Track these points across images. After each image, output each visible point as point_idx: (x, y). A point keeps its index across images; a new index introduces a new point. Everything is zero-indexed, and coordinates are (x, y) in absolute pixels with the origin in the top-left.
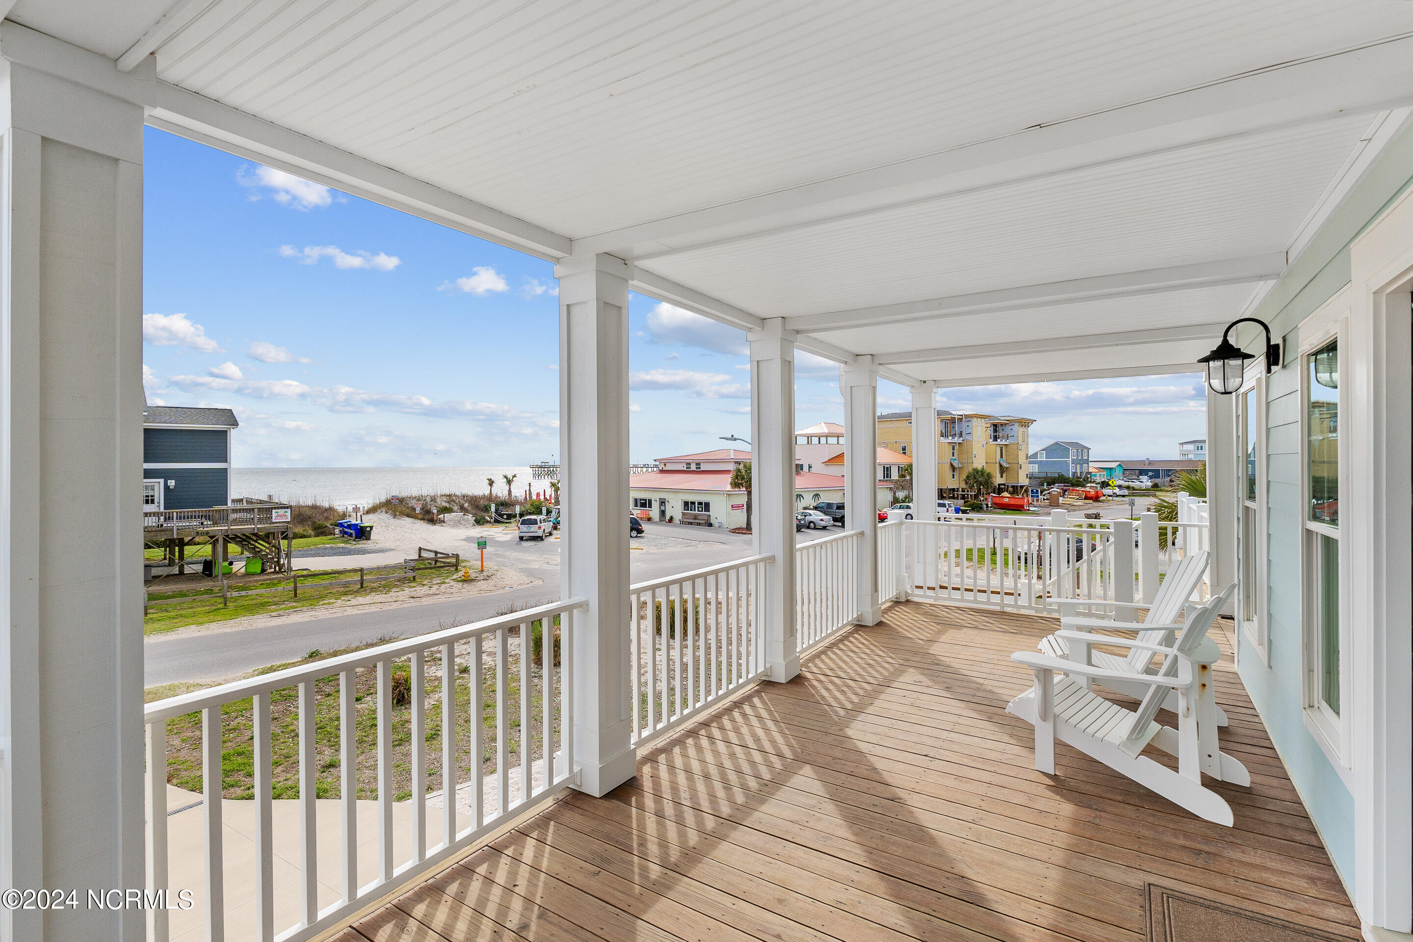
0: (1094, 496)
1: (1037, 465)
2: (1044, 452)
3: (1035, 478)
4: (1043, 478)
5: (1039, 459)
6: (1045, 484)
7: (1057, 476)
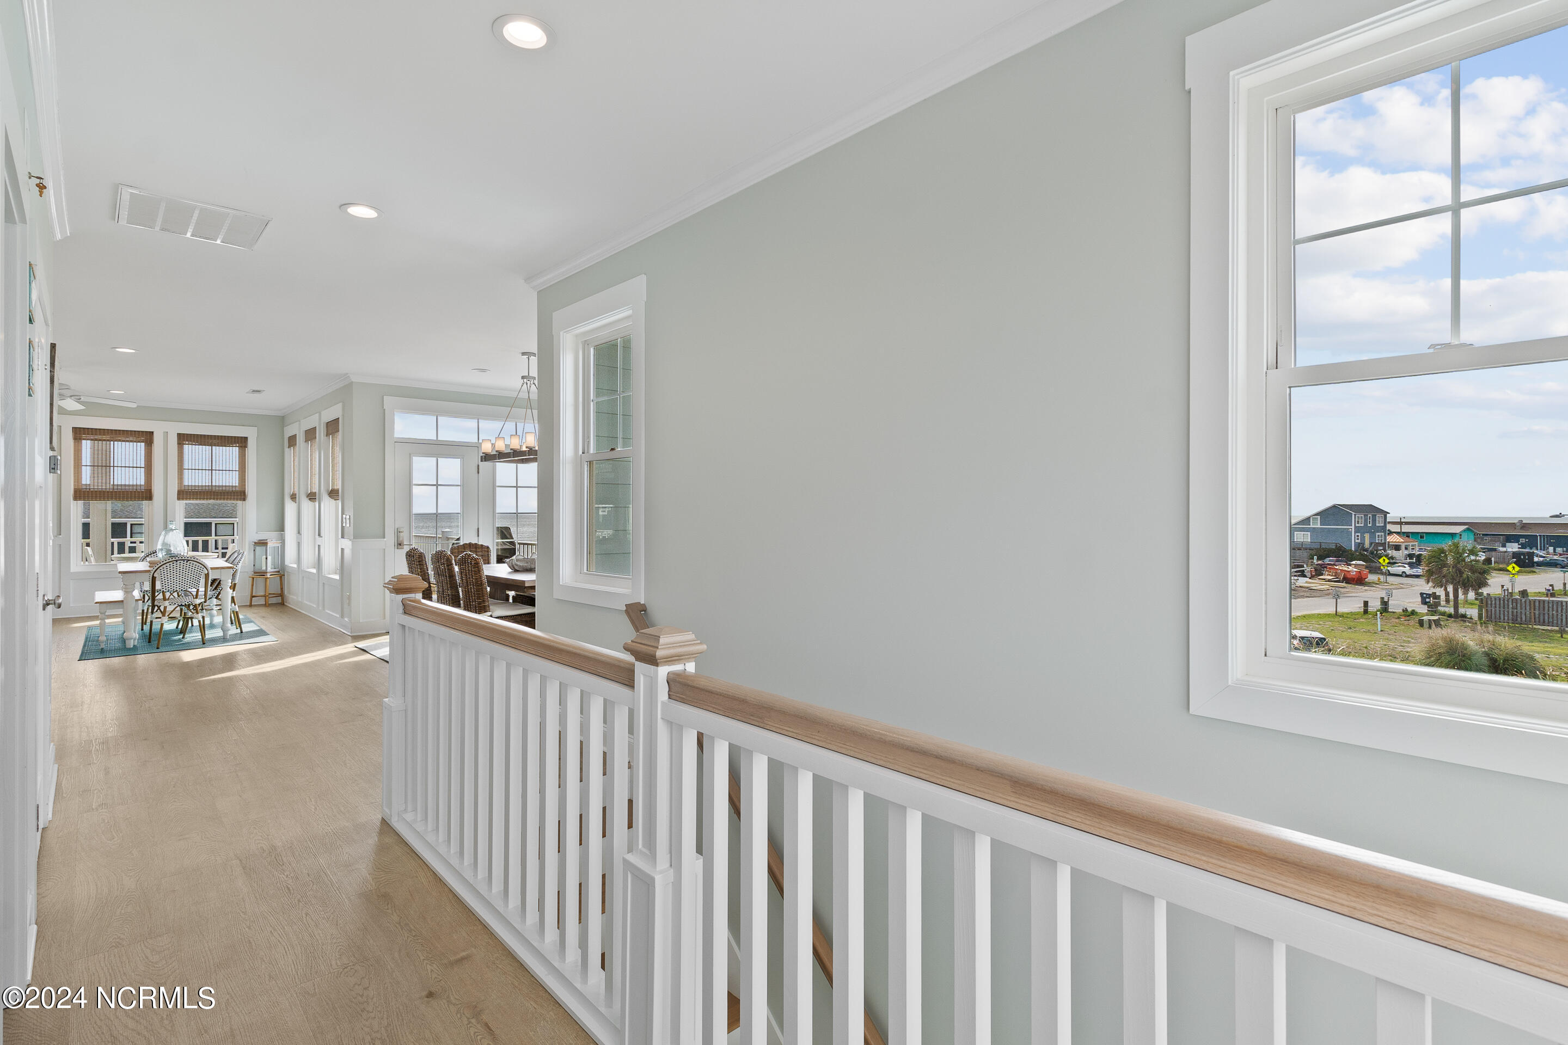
0: (1356, 577)
1: (1309, 533)
2: (1319, 517)
3: (1306, 549)
4: (1315, 549)
5: (1311, 526)
6: (1315, 557)
7: (1334, 547)
